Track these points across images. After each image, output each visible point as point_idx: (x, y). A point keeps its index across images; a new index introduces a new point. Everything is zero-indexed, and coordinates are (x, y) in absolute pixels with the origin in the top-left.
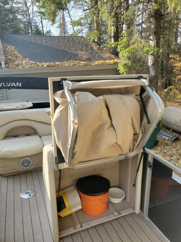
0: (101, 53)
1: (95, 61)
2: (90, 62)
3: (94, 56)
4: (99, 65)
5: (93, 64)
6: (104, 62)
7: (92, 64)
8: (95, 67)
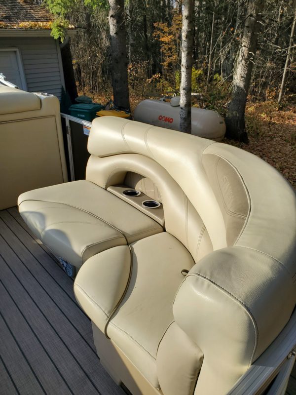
0: (30, 9)
1: (18, 22)
2: (10, 23)
3: (17, 13)
4: (27, 29)
5: (15, 27)
6: (35, 25)
7: (13, 26)
8: (20, 32)
